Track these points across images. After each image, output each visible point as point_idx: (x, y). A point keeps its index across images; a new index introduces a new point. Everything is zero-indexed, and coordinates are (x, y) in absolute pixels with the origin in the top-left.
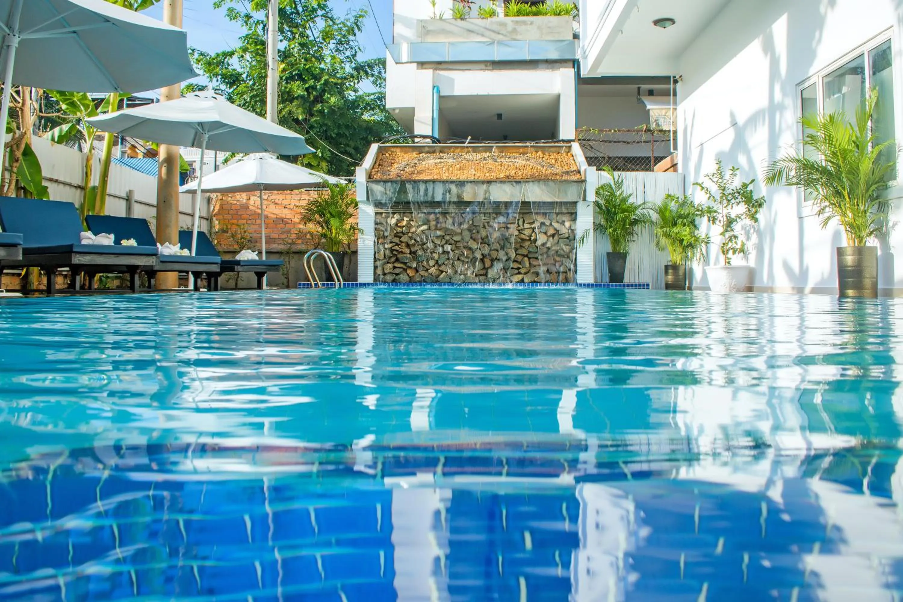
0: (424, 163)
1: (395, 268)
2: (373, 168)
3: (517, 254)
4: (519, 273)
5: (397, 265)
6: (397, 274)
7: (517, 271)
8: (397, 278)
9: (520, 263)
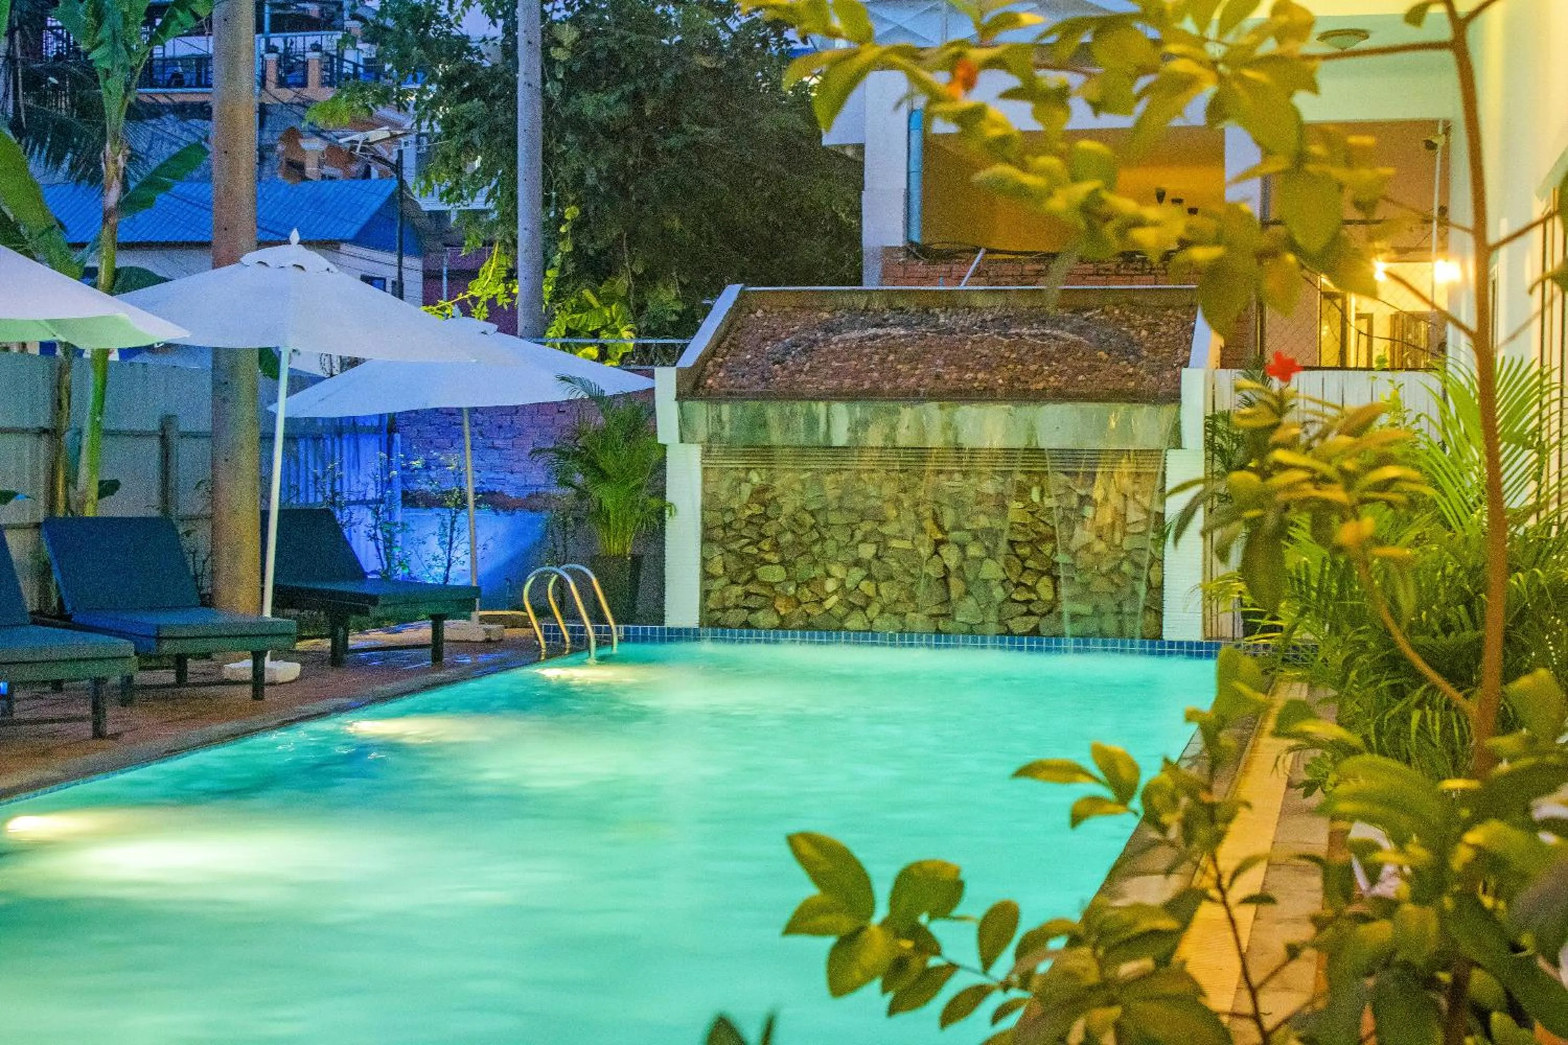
0: (835, 339)
1: (748, 595)
2: (714, 354)
3: (1025, 569)
4: (1029, 613)
5: (752, 588)
6: (752, 610)
7: (1025, 609)
8: (751, 618)
9: (1031, 589)
